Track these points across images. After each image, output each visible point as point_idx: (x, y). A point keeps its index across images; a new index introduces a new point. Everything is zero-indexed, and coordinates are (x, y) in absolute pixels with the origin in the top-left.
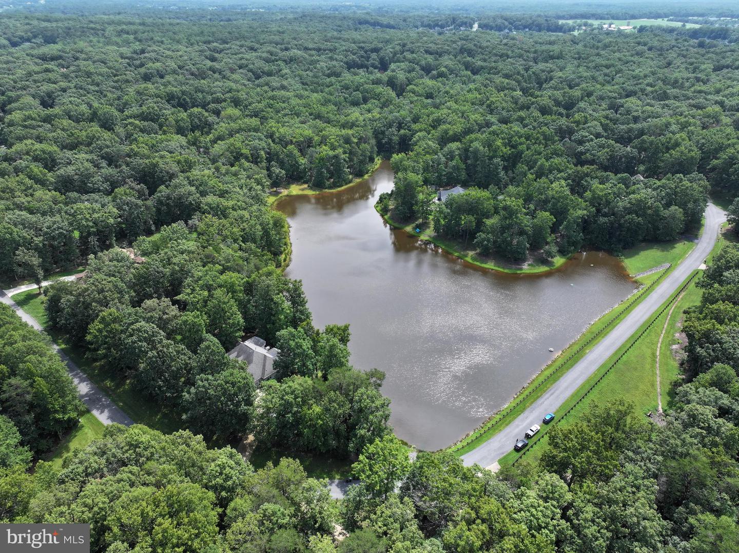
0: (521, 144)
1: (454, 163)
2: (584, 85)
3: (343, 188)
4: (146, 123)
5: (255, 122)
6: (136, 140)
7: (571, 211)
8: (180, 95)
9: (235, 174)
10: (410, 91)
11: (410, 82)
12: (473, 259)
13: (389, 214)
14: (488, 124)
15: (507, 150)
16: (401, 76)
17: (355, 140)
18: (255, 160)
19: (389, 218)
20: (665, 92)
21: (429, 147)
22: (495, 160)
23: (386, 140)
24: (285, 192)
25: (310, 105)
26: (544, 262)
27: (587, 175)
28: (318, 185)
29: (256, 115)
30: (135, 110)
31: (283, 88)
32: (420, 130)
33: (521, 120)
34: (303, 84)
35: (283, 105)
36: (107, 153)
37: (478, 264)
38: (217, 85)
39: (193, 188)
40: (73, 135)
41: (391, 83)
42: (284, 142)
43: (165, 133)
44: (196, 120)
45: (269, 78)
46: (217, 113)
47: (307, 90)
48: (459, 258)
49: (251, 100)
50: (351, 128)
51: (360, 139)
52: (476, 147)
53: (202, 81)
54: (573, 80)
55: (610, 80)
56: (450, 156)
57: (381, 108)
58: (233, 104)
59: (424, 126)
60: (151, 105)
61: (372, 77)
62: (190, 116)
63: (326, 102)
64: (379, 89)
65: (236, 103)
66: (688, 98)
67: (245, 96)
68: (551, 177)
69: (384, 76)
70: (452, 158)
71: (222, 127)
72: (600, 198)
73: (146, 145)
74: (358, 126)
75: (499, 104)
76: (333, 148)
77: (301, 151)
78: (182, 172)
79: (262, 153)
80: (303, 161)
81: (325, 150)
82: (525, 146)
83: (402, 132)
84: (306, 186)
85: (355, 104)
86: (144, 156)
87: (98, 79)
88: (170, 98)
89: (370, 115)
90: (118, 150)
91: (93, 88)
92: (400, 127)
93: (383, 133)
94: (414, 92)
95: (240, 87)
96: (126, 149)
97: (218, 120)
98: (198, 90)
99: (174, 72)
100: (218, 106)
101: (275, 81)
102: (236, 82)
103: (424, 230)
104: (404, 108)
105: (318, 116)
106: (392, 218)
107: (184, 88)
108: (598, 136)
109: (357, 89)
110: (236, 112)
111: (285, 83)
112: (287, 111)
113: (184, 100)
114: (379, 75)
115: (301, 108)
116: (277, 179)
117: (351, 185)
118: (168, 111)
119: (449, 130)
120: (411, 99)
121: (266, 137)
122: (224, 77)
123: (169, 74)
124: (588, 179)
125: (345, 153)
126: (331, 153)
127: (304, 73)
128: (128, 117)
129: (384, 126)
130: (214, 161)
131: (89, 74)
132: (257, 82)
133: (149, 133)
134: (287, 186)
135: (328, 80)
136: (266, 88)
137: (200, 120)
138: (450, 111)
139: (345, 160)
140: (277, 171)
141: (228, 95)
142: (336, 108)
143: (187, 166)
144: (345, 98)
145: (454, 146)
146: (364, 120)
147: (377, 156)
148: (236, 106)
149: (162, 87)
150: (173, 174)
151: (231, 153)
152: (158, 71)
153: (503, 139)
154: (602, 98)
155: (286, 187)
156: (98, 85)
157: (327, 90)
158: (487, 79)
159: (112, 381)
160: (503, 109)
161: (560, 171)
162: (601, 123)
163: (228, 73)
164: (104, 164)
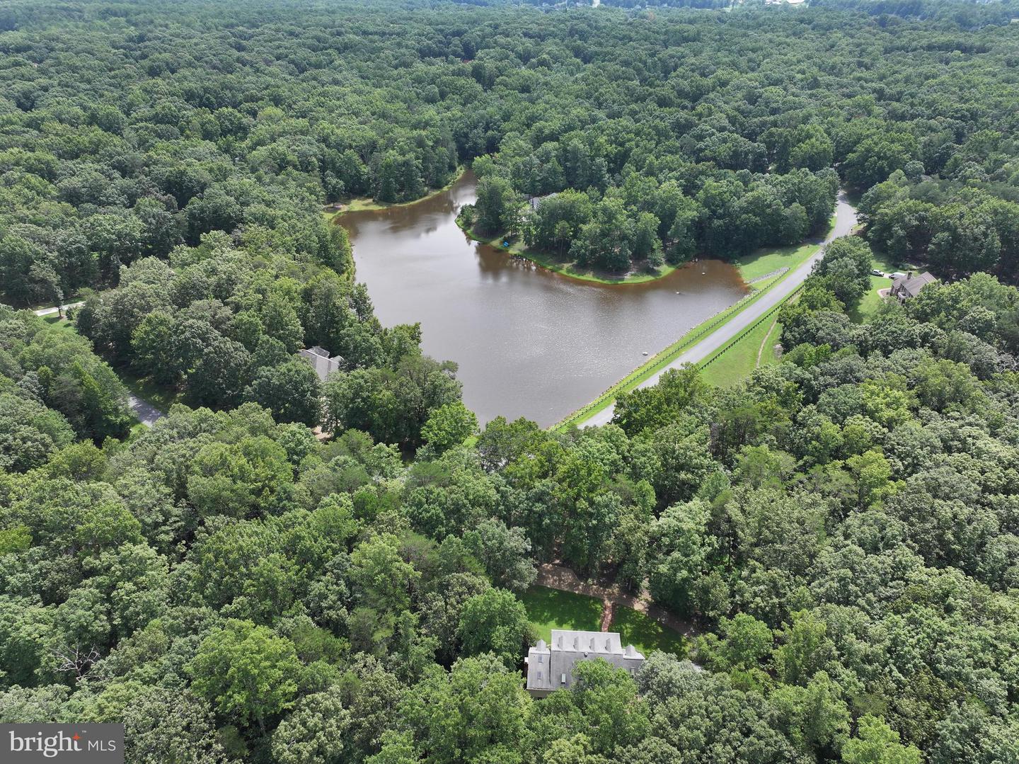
0: (629, 140)
1: (549, 165)
2: (719, 72)
3: (417, 202)
4: (163, 126)
5: (303, 122)
6: (152, 145)
7: (680, 212)
8: (202, 93)
9: (282, 183)
10: (500, 83)
11: (501, 72)
12: (568, 271)
13: (472, 228)
14: (594, 120)
15: (613, 149)
16: (490, 65)
17: (431, 143)
18: (305, 166)
19: (473, 232)
20: (816, 79)
21: (520, 147)
22: (598, 160)
23: (470, 144)
24: (344, 208)
25: (371, 102)
26: (650, 271)
27: (702, 173)
28: (386, 198)
29: (303, 115)
30: (145, 111)
31: (336, 82)
32: (511, 130)
33: (633, 114)
34: (363, 77)
35: (338, 103)
36: (119, 162)
37: (575, 276)
38: (249, 81)
39: (233, 199)
40: (71, 141)
41: (478, 74)
42: (340, 147)
43: (188, 137)
44: (227, 123)
45: (317, 71)
46: (254, 114)
47: (367, 85)
48: (552, 271)
49: (295, 97)
50: (424, 128)
51: (437, 142)
52: (575, 146)
53: (229, 76)
54: (708, 66)
55: (754, 66)
56: (545, 158)
57: (464, 105)
58: (272, 103)
59: (516, 125)
60: (166, 104)
61: (452, 68)
62: (218, 118)
63: (392, 98)
64: (461, 81)
65: (277, 101)
66: (842, 86)
67: (287, 93)
68: (661, 177)
69: (468, 66)
70: (547, 161)
71: (262, 130)
72: (713, 197)
73: (167, 151)
74: (433, 126)
75: (608, 96)
76: (403, 153)
77: (362, 157)
78: (217, 181)
79: (314, 159)
80: (365, 169)
81: (392, 155)
82: (633, 143)
83: (490, 133)
84: (370, 200)
85: (431, 100)
86: (165, 165)
87: (88, 74)
88: (190, 96)
89: (449, 114)
90: (133, 158)
91: (83, 86)
92: (487, 128)
93: (466, 135)
94: (506, 86)
95: (280, 83)
96: (141, 156)
97: (254, 123)
98: (225, 87)
99: (190, 65)
100: (254, 105)
101: (325, 75)
102: (272, 75)
103: (513, 244)
104: (492, 105)
105: (384, 116)
106: (476, 232)
107: (207, 84)
108: (722, 129)
109: (433, 82)
110: (278, 112)
111: (339, 77)
112: (342, 110)
113: (208, 99)
114: (461, 65)
115: (360, 106)
116: (334, 191)
117: (427, 198)
118: (190, 112)
119: (544, 127)
120: (500, 93)
121: (318, 141)
122: (257, 70)
123: (183, 67)
124: (703, 178)
125: (417, 158)
126: (400, 158)
127: (364, 64)
128: (138, 120)
129: (467, 127)
130: (254, 170)
131: (74, 69)
132: (301, 77)
133: (168, 139)
134: (347, 200)
135: (396, 72)
136: (314, 83)
137: (232, 123)
138: (548, 106)
139: (417, 167)
140: (334, 181)
141: (265, 92)
142: (405, 106)
143: (222, 175)
144: (418, 94)
145: (550, 145)
146: (442, 120)
147: (459, 165)
148: (276, 106)
149: (176, 84)
150: (205, 184)
151: (274, 159)
152: (167, 64)
153: (608, 135)
154: (739, 88)
155: (346, 202)
156: (89, 82)
157: (393, 83)
158: (599, 67)
159: (160, 395)
160: (614, 102)
161: (671, 170)
162: (727, 115)
163: (262, 66)
164: (117, 174)
